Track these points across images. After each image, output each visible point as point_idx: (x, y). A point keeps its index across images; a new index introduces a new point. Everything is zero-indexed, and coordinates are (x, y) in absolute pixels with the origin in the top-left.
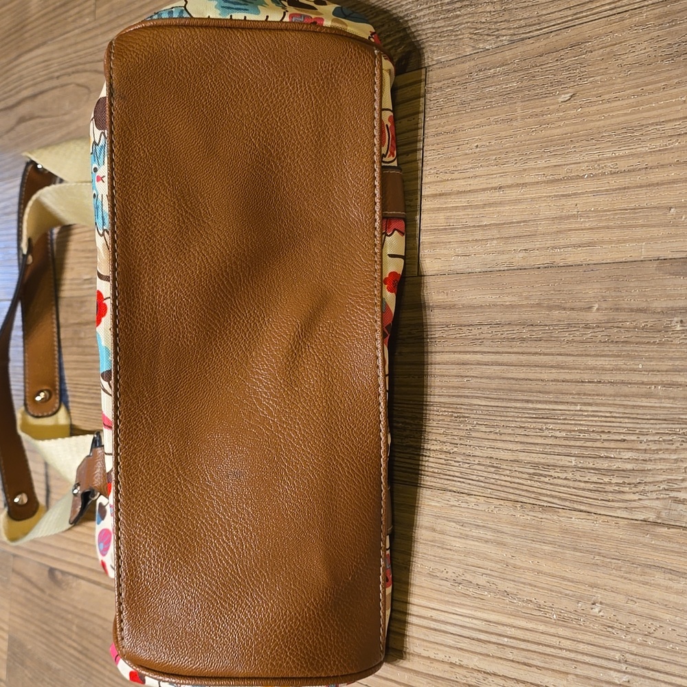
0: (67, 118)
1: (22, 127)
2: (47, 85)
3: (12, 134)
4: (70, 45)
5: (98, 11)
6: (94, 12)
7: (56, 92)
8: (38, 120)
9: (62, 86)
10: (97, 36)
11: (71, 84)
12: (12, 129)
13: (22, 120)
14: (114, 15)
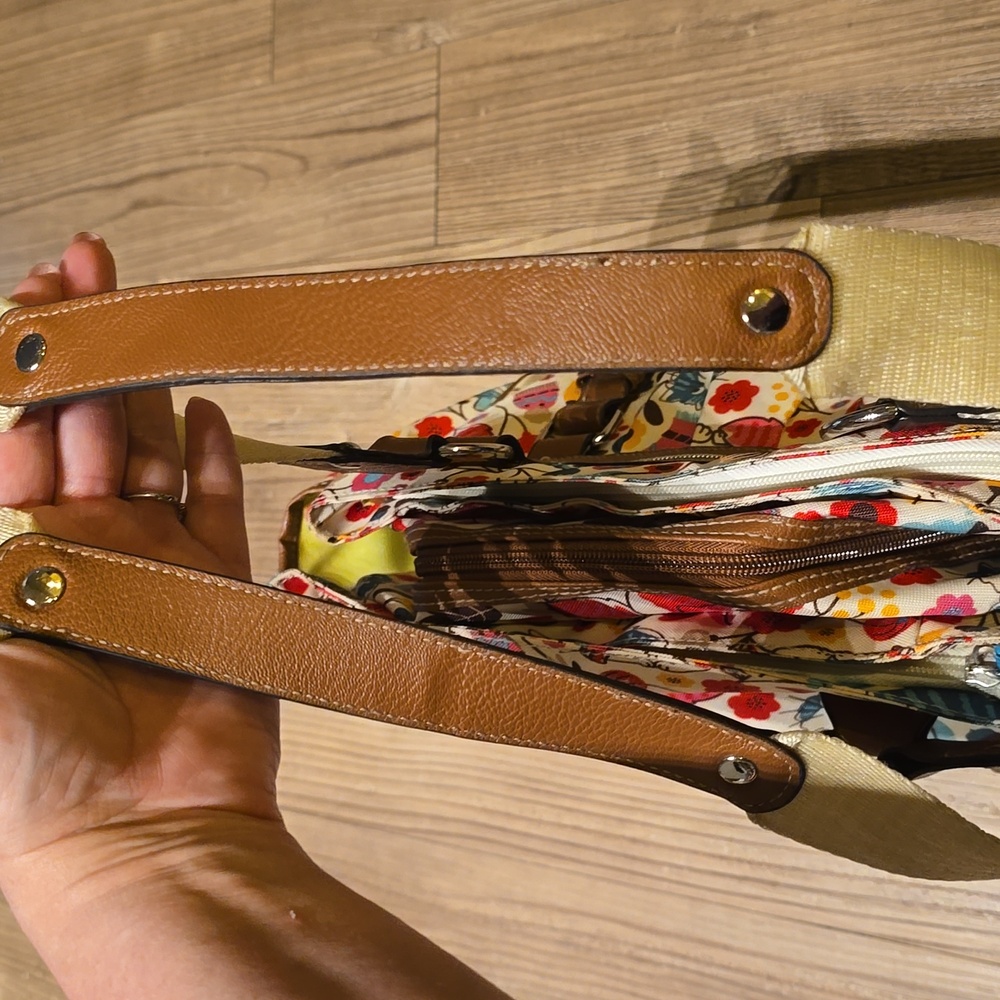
0: (227, 208)
1: (142, 213)
2: (185, 162)
3: (122, 222)
4: (230, 112)
5: (278, 73)
6: (271, 73)
7: (205, 173)
8: (171, 208)
9: (216, 165)
10: (277, 105)
11: (231, 164)
12: (122, 215)
13: (139, 205)
14: (306, 80)
